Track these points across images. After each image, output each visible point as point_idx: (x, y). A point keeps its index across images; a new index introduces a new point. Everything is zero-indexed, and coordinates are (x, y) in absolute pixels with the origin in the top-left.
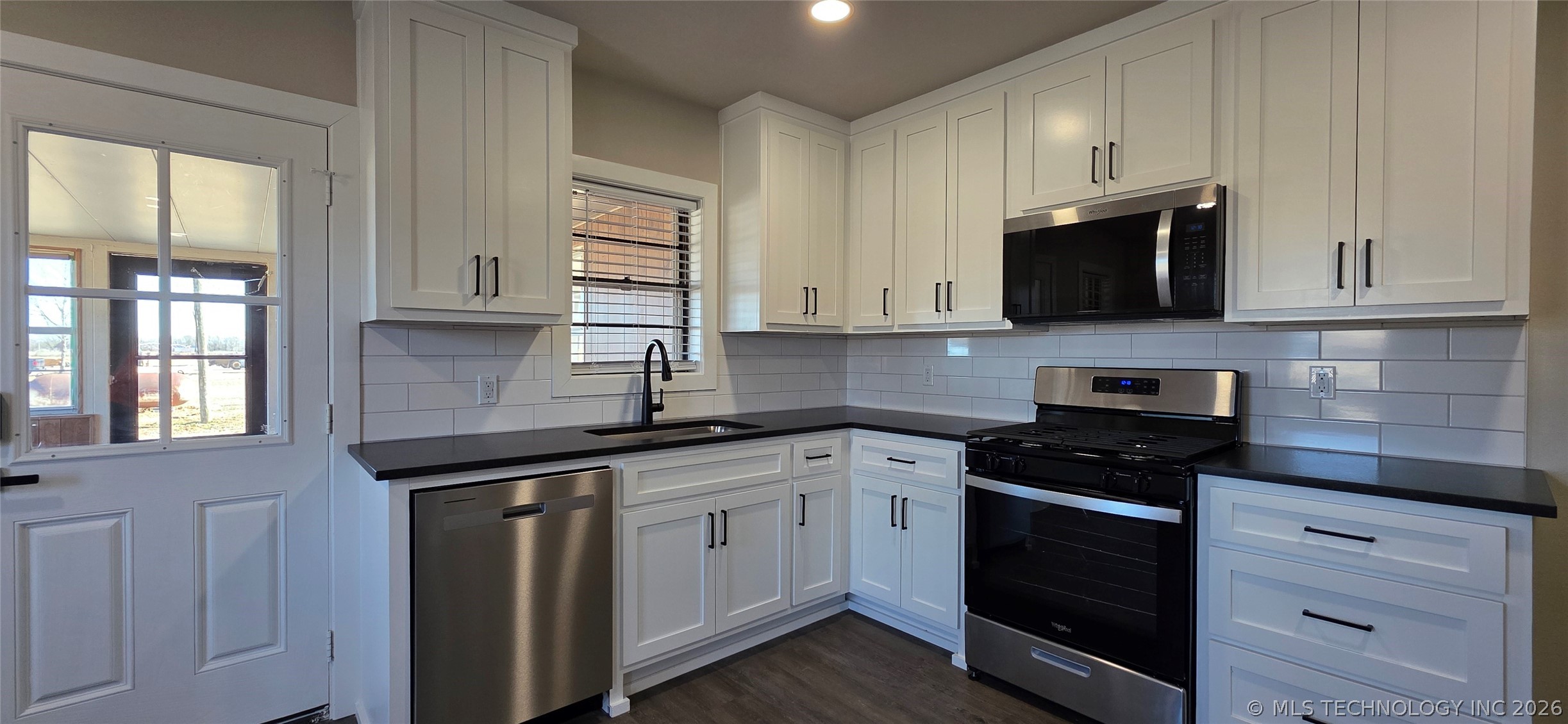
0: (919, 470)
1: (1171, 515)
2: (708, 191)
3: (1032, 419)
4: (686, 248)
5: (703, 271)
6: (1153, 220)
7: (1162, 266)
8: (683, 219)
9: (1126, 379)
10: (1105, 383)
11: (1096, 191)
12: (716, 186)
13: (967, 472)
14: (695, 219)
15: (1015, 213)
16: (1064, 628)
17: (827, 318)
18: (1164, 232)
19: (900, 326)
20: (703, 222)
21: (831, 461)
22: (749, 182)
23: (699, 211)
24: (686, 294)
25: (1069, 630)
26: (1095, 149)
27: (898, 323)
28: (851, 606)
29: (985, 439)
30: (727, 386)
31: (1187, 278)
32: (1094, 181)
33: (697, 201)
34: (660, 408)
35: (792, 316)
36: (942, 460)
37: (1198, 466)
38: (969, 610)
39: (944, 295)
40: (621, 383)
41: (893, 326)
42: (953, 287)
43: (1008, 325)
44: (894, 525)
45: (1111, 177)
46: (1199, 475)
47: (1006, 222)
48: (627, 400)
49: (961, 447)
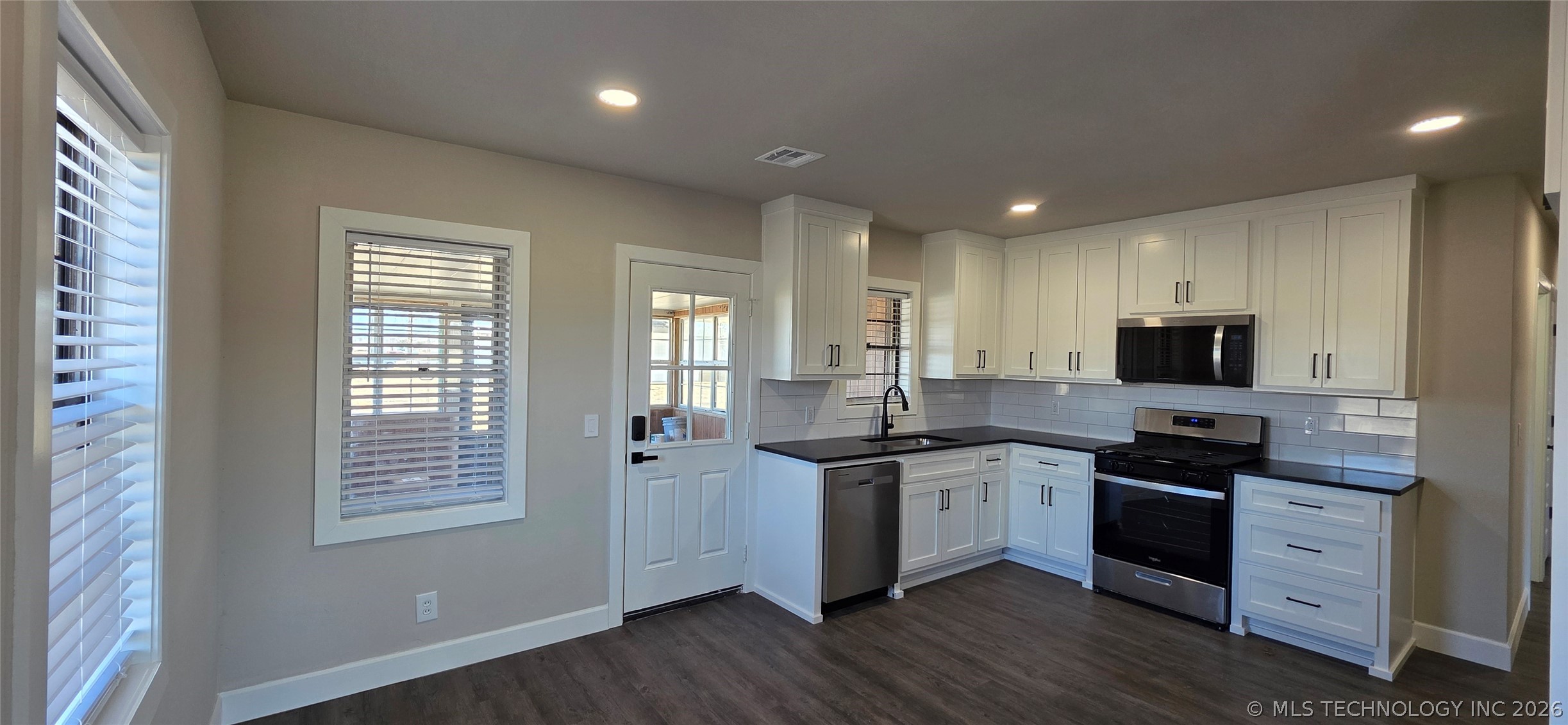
0: (1061, 469)
1: (1219, 495)
2: (915, 287)
3: (1133, 441)
4: (899, 323)
5: (912, 338)
6: (1213, 329)
7: (1217, 355)
8: (897, 304)
9: (1195, 418)
10: (1181, 420)
11: (1178, 308)
12: (920, 283)
13: (1095, 471)
14: (906, 305)
15: (1125, 315)
16: (1156, 560)
17: (989, 370)
18: (1219, 335)
19: (1041, 377)
20: (912, 307)
21: (1000, 463)
22: (946, 284)
23: (909, 300)
24: (897, 353)
25: (1160, 561)
26: (1177, 283)
27: (1039, 374)
28: (1006, 557)
29: (1108, 452)
30: (922, 414)
31: (1231, 365)
32: (1176, 302)
33: (908, 295)
34: (892, 426)
35: (970, 369)
36: (1078, 464)
37: (1234, 470)
38: (1095, 552)
39: (1075, 360)
40: (868, 410)
41: (1036, 377)
42: (1081, 355)
43: (1119, 382)
44: (1043, 503)
45: (1187, 301)
46: (1235, 475)
47: (1119, 321)
48: (872, 421)
49: (1092, 456)
